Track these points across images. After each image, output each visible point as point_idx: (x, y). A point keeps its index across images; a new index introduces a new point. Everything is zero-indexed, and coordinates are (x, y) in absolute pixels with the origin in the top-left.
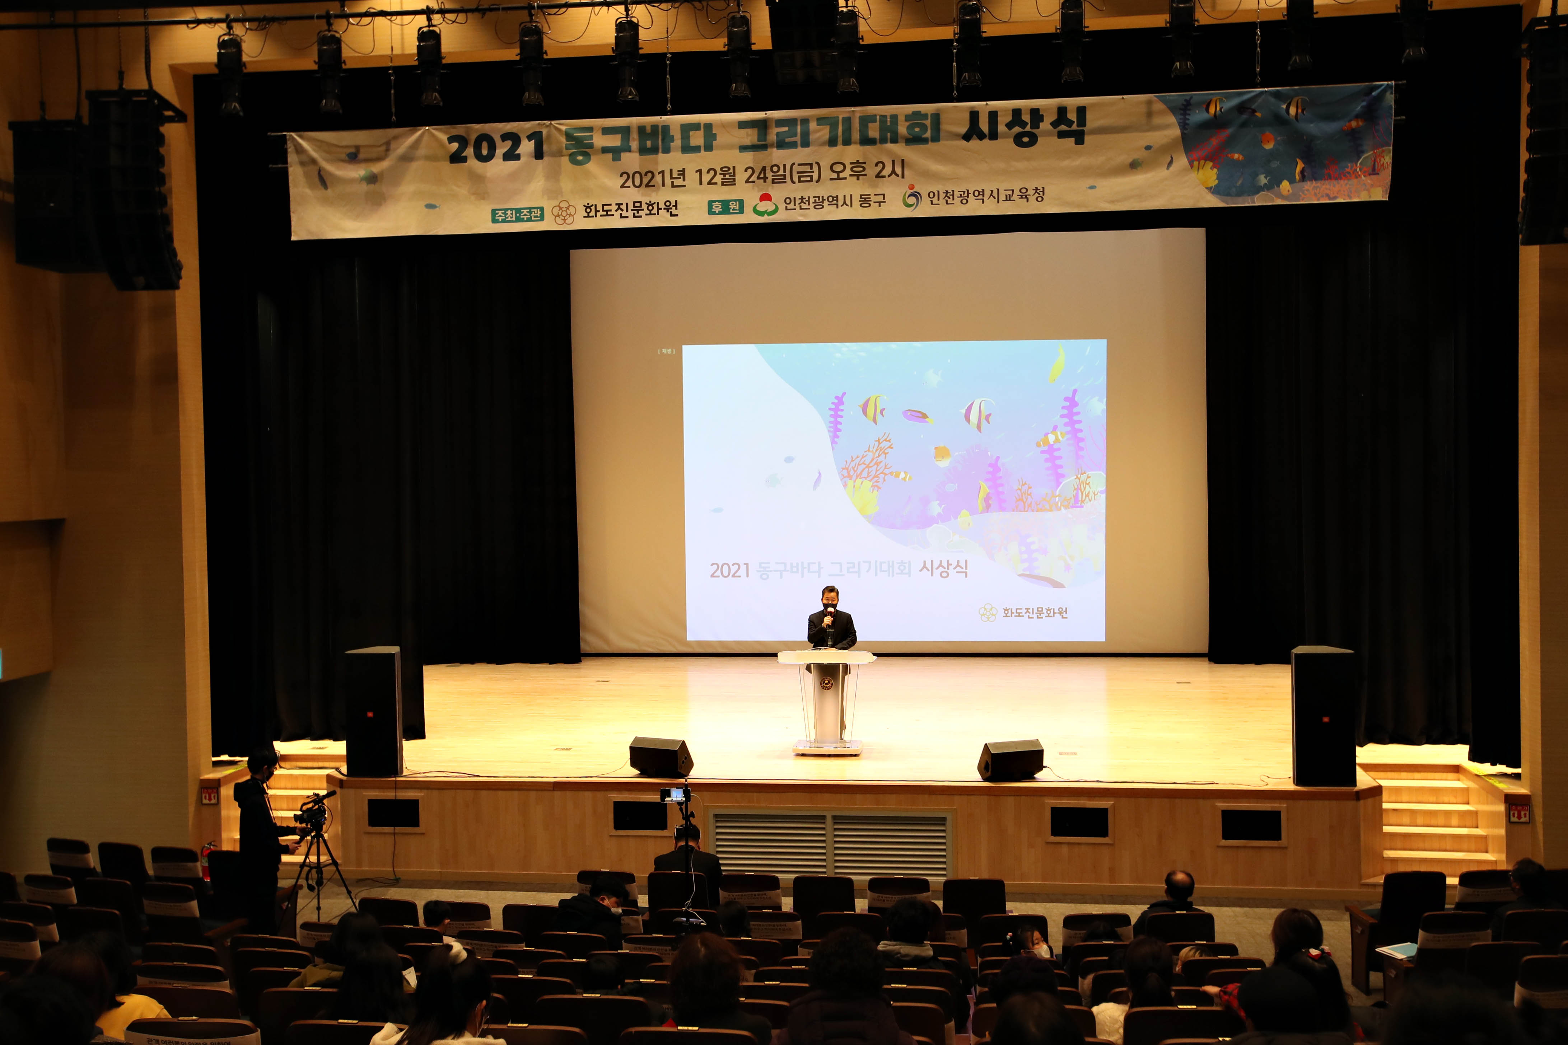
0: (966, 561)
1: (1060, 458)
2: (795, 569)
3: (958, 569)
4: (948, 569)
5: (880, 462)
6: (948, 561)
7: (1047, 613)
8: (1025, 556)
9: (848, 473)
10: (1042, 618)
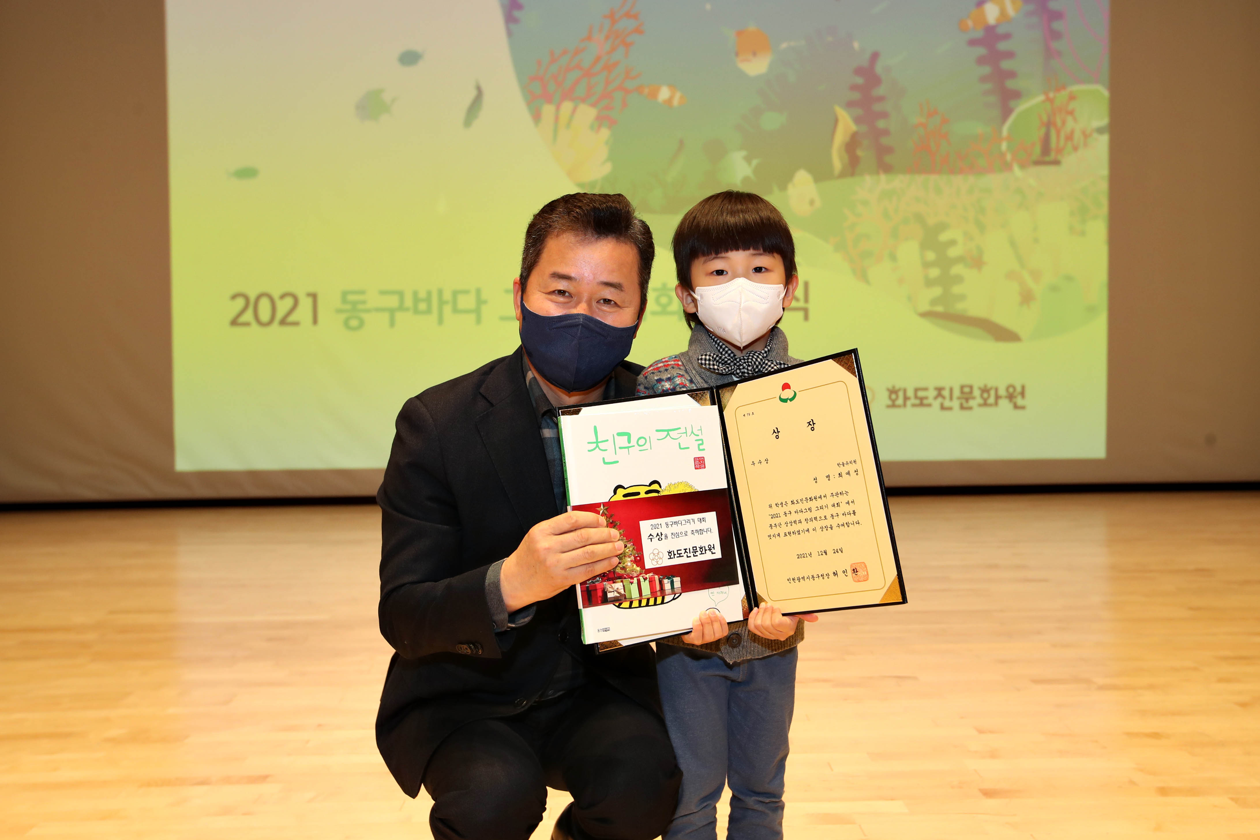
0: (806, 285)
1: (1010, 55)
2: (423, 306)
5: (616, 64)
7: (982, 396)
8: (934, 272)
9: (544, 86)
10: (970, 408)
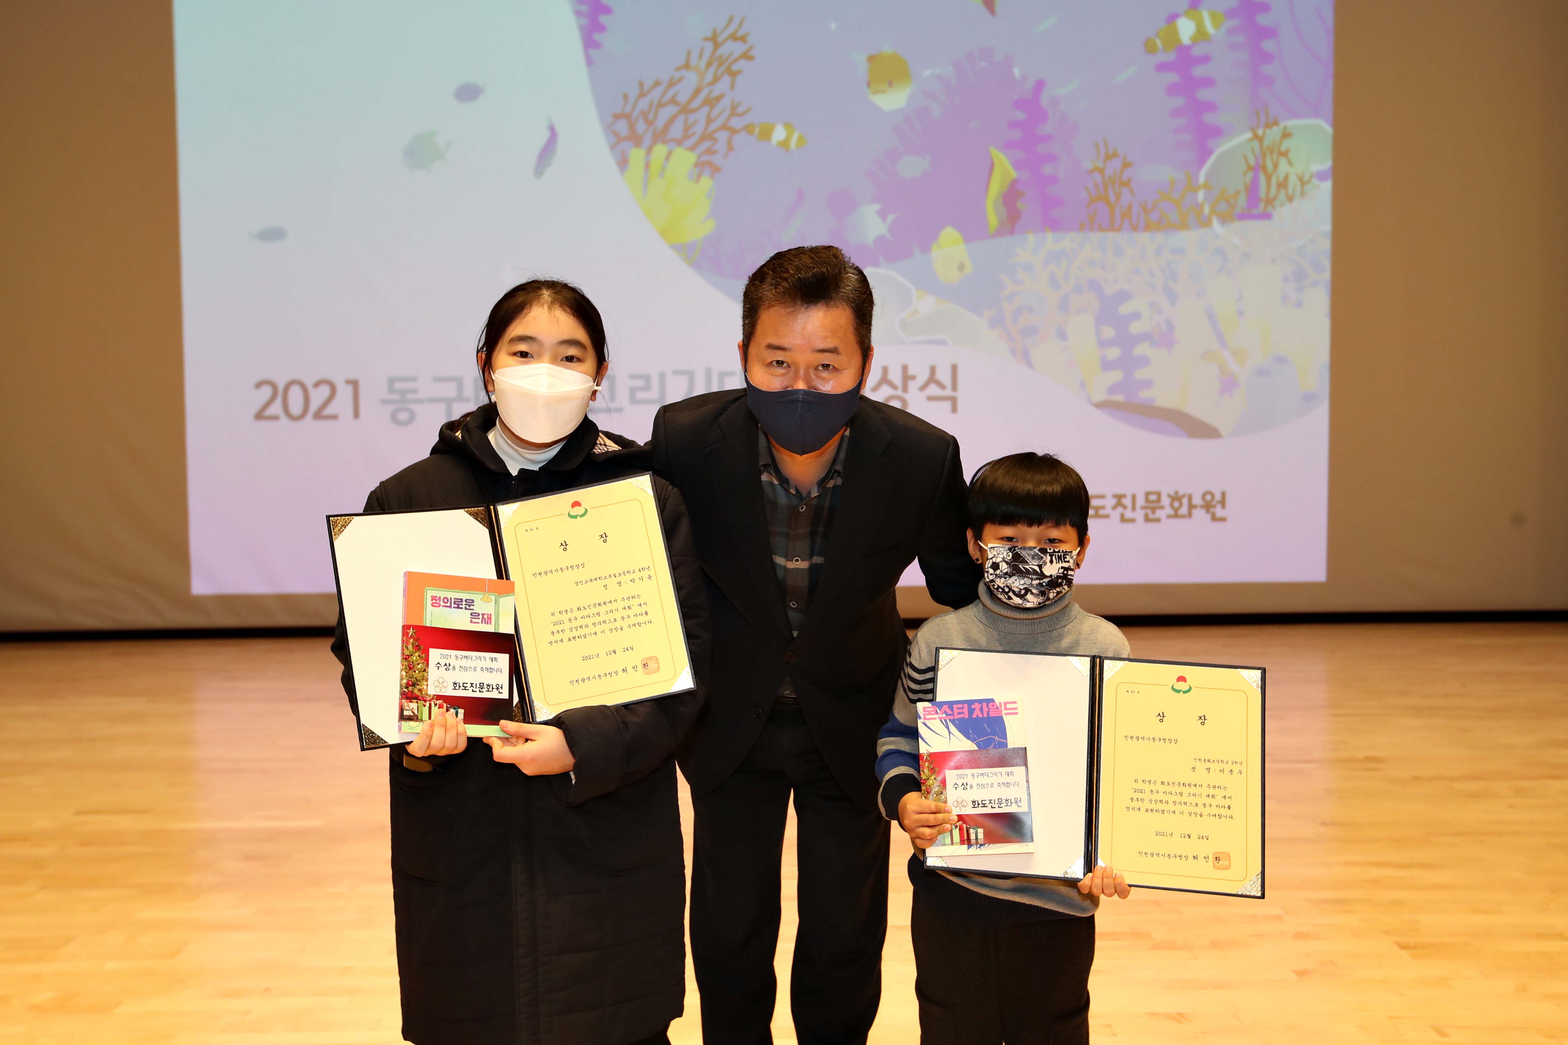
0: (954, 368)
1: (1208, 82)
3: (933, 390)
4: (905, 389)
5: (720, 98)
6: (905, 368)
7: (1172, 505)
8: (1113, 353)
9: (632, 126)
10: (1158, 520)
